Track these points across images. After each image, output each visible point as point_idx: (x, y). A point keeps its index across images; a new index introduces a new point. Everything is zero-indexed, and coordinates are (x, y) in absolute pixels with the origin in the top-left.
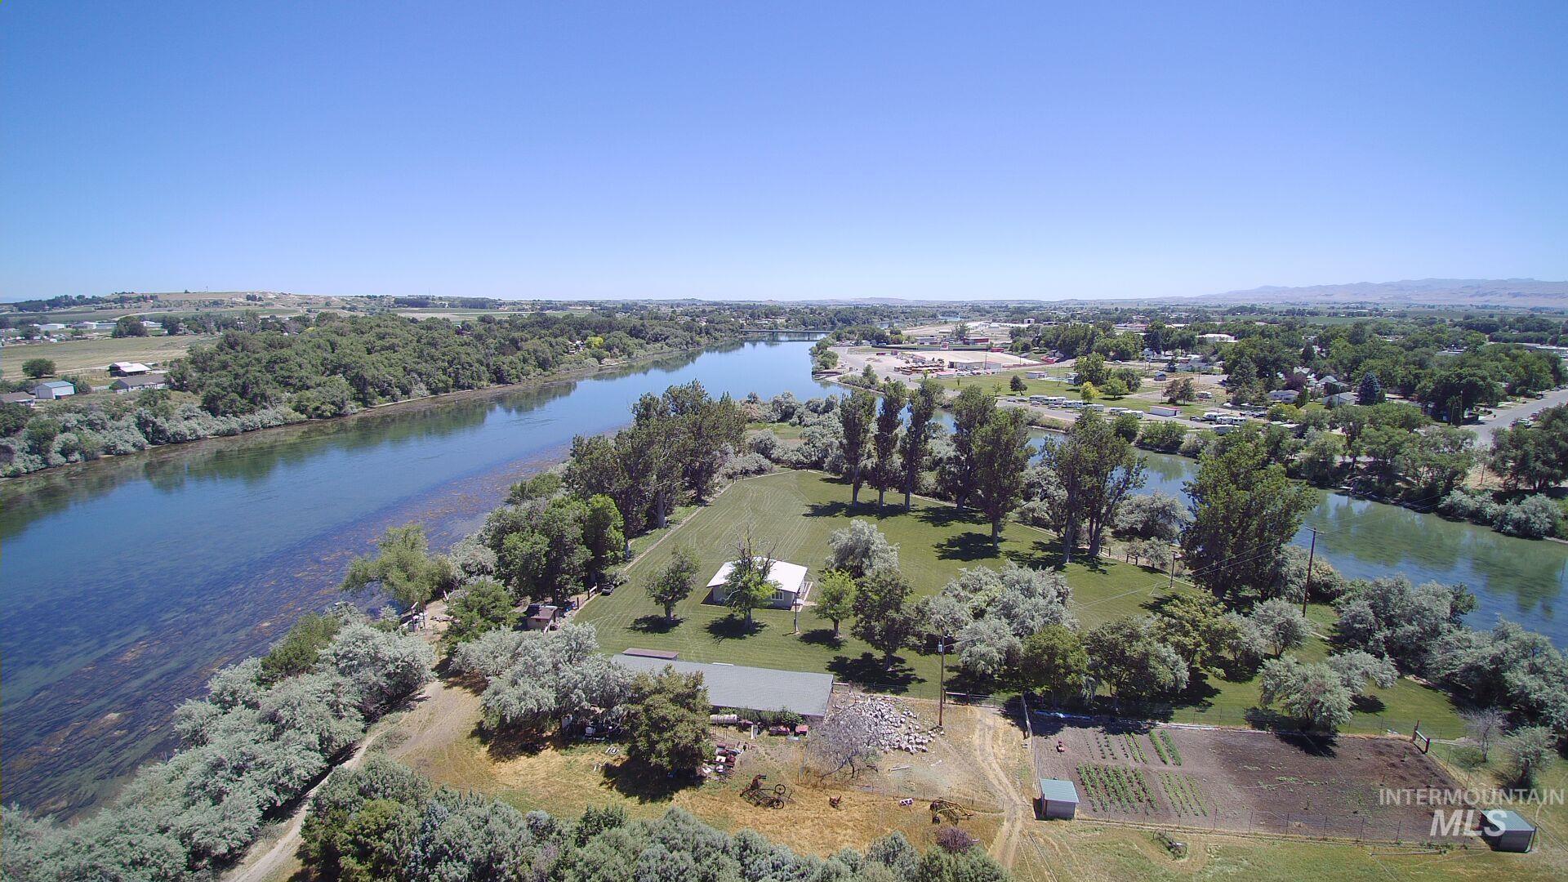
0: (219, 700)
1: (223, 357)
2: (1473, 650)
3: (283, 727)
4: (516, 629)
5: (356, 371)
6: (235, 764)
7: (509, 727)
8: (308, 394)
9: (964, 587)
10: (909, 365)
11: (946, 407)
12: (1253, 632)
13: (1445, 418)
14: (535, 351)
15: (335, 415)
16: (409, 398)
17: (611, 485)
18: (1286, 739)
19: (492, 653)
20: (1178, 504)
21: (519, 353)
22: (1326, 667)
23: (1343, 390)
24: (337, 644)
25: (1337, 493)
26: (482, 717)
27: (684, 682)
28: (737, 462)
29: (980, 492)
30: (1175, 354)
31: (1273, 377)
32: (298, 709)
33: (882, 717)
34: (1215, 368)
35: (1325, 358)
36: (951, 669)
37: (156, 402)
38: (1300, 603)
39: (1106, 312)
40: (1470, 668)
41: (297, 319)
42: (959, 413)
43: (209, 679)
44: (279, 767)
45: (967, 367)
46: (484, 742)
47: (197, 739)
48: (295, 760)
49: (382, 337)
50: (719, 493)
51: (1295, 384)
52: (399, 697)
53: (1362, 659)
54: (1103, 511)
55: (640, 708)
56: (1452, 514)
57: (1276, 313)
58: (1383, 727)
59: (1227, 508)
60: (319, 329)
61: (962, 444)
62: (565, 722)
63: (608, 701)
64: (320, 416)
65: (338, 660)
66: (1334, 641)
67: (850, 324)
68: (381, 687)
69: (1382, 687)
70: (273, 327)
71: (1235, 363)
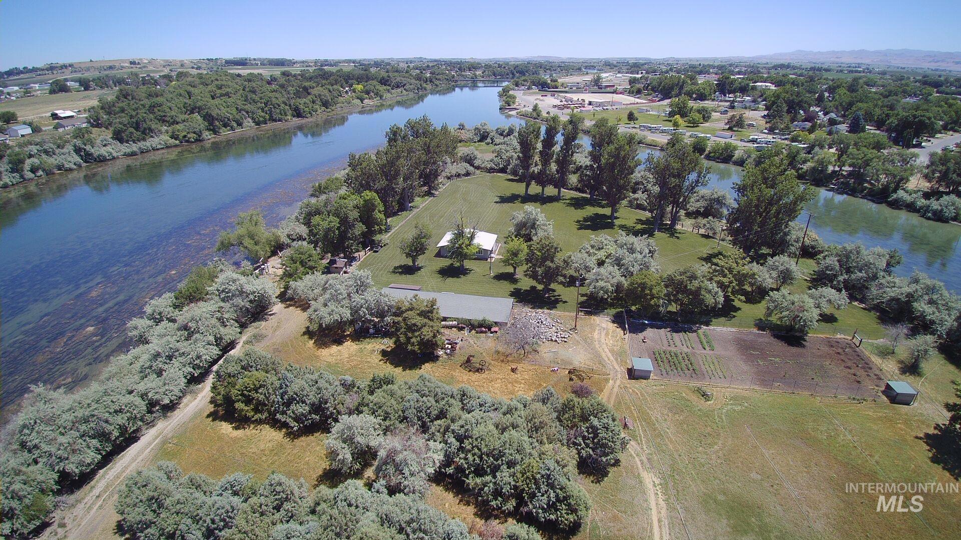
0: (152, 317)
1: (121, 105)
2: (897, 289)
3: (193, 332)
4: (323, 273)
5: (206, 111)
6: (167, 354)
7: (324, 329)
8: (178, 127)
9: (593, 247)
10: (562, 103)
11: (587, 132)
12: (765, 275)
13: (901, 143)
14: (320, 95)
15: (197, 140)
16: (242, 128)
17: (374, 184)
18: (776, 336)
19: (311, 287)
20: (728, 196)
21: (309, 97)
22: (806, 296)
23: (840, 123)
24: (218, 284)
25: (826, 190)
26: (308, 324)
27: (425, 304)
28: (452, 169)
29: (605, 188)
30: (736, 97)
31: (797, 113)
32: (200, 322)
33: (542, 322)
34: (760, 106)
35: (831, 101)
36: (583, 295)
37: (84, 136)
38: (795, 257)
39: (693, 67)
40: (893, 299)
41: (164, 77)
42: (594, 137)
43: (145, 305)
44: (193, 355)
45: (600, 105)
46: (311, 338)
47: (143, 340)
48: (202, 351)
49: (220, 87)
50: (442, 189)
51: (810, 118)
52: (258, 313)
53: (829, 292)
54: (681, 200)
55: (400, 319)
56: (896, 205)
57: (803, 69)
58: (835, 331)
59: (758, 199)
60: (179, 83)
61: (595, 157)
62: (357, 326)
63: (382, 314)
64: (187, 141)
65: (220, 293)
66: (813, 281)
67: (524, 75)
68: (248, 308)
69: (838, 309)
70: (149, 83)
71: (774, 103)
